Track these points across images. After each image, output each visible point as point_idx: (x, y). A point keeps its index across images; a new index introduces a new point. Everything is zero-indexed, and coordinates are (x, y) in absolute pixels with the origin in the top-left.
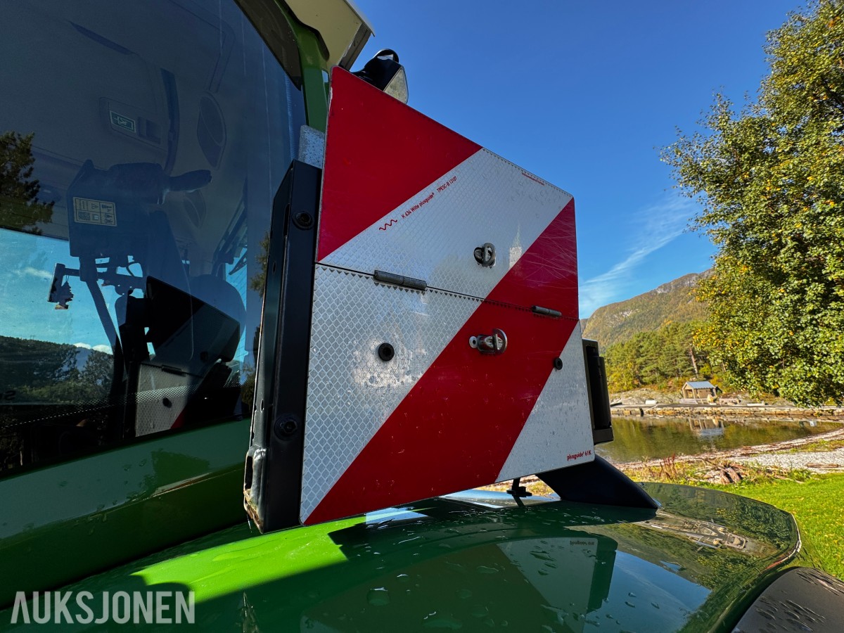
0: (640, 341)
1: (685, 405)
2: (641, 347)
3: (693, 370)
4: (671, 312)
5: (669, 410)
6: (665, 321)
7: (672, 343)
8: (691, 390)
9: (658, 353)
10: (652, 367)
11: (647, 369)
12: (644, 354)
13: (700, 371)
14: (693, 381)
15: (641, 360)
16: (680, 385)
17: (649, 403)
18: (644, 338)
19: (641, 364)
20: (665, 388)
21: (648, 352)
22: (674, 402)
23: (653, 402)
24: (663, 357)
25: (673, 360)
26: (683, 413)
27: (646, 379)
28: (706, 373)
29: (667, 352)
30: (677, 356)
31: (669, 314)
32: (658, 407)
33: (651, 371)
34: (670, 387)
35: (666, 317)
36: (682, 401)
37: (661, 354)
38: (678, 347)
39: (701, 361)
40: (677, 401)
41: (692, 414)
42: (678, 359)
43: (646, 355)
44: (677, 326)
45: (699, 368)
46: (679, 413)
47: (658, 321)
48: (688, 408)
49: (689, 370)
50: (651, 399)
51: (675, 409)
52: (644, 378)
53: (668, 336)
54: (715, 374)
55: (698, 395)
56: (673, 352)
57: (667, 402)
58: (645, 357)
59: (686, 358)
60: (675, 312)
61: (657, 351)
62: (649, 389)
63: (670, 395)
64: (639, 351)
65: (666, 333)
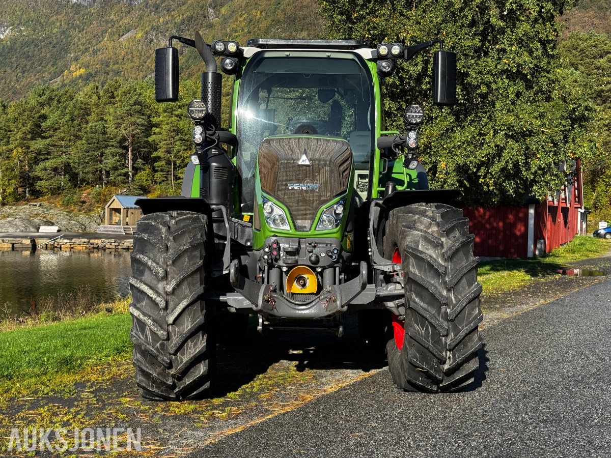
0: (42, 105)
1: (108, 237)
2: (44, 117)
3: (126, 174)
4: (87, 49)
5: (81, 244)
6: (72, 68)
7: (102, 119)
8: (118, 211)
9: (74, 135)
10: (59, 160)
11: (49, 164)
12: (47, 134)
13: (137, 177)
14: (121, 194)
15: (38, 144)
16: (102, 200)
17: (44, 229)
18: (51, 99)
19: (39, 153)
20: (75, 204)
21: (55, 129)
22: (88, 230)
23: (53, 229)
24: (81, 144)
25: (99, 152)
26: (104, 249)
27: (42, 185)
28: (144, 183)
29: (90, 135)
30: (106, 147)
31: (83, 53)
32: (65, 237)
33: (55, 170)
34: (84, 202)
35: (76, 59)
36: (101, 229)
37: (79, 138)
38: (111, 129)
39: (140, 161)
40: (93, 228)
41: (116, 249)
42: (107, 151)
43: (51, 136)
44: (116, 89)
45: (136, 170)
46: (98, 248)
47: (60, 64)
48: (112, 241)
49: (120, 175)
50: (50, 223)
51: (92, 241)
52: (39, 183)
53: (97, 105)
54: (158, 186)
55: (128, 220)
56: (101, 137)
57: (77, 229)
58: (48, 140)
59: (120, 150)
60: (95, 52)
61: (72, 131)
62: (46, 204)
63: (82, 217)
64: (40, 126)
65: (95, 97)
